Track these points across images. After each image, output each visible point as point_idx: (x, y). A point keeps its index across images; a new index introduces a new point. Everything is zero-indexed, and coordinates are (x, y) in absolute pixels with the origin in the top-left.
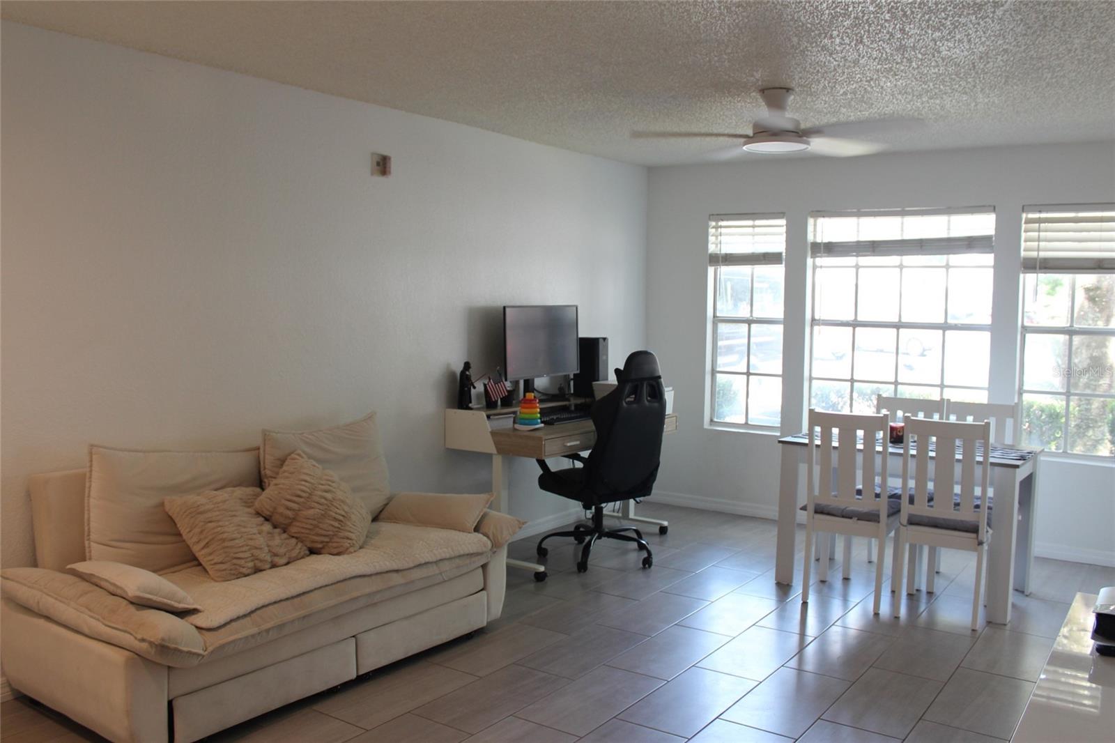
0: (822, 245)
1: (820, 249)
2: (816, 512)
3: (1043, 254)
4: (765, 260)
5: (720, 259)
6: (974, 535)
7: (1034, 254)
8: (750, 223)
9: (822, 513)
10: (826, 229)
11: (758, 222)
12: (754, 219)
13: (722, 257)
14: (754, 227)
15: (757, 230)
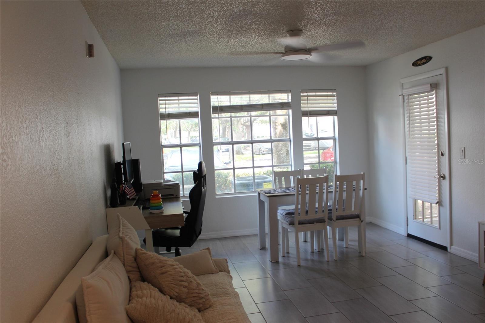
0: (218, 108)
1: (218, 109)
2: (299, 224)
3: (310, 109)
4: (190, 116)
5: (166, 116)
6: (358, 219)
7: (306, 109)
8: (176, 98)
9: (303, 223)
10: (216, 100)
11: (180, 98)
12: (178, 96)
13: (167, 115)
14: (178, 100)
15: (180, 101)
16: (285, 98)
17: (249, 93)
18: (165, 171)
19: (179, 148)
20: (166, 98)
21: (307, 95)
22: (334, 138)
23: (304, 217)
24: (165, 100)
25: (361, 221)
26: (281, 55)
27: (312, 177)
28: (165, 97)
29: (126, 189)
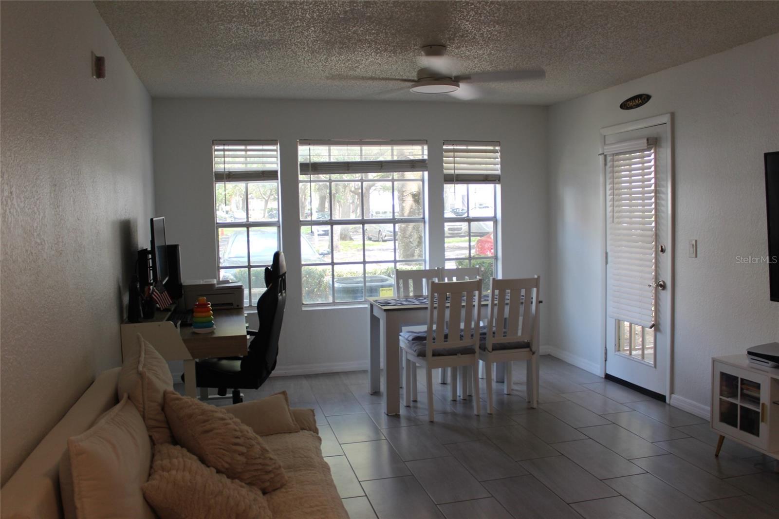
0: (310, 165)
1: (309, 168)
2: (434, 355)
3: (457, 172)
4: (264, 176)
5: (225, 176)
6: (528, 349)
7: (452, 172)
8: (243, 147)
9: (439, 355)
10: (306, 153)
11: (249, 147)
12: (246, 145)
13: (226, 174)
14: (246, 150)
15: (249, 153)
16: (417, 152)
17: (361, 143)
18: (221, 265)
19: (245, 229)
20: (226, 147)
21: (454, 149)
22: (494, 219)
23: (440, 345)
24: (224, 150)
25: (532, 353)
26: (410, 84)
27: (457, 280)
28: (224, 145)
29: (154, 293)
